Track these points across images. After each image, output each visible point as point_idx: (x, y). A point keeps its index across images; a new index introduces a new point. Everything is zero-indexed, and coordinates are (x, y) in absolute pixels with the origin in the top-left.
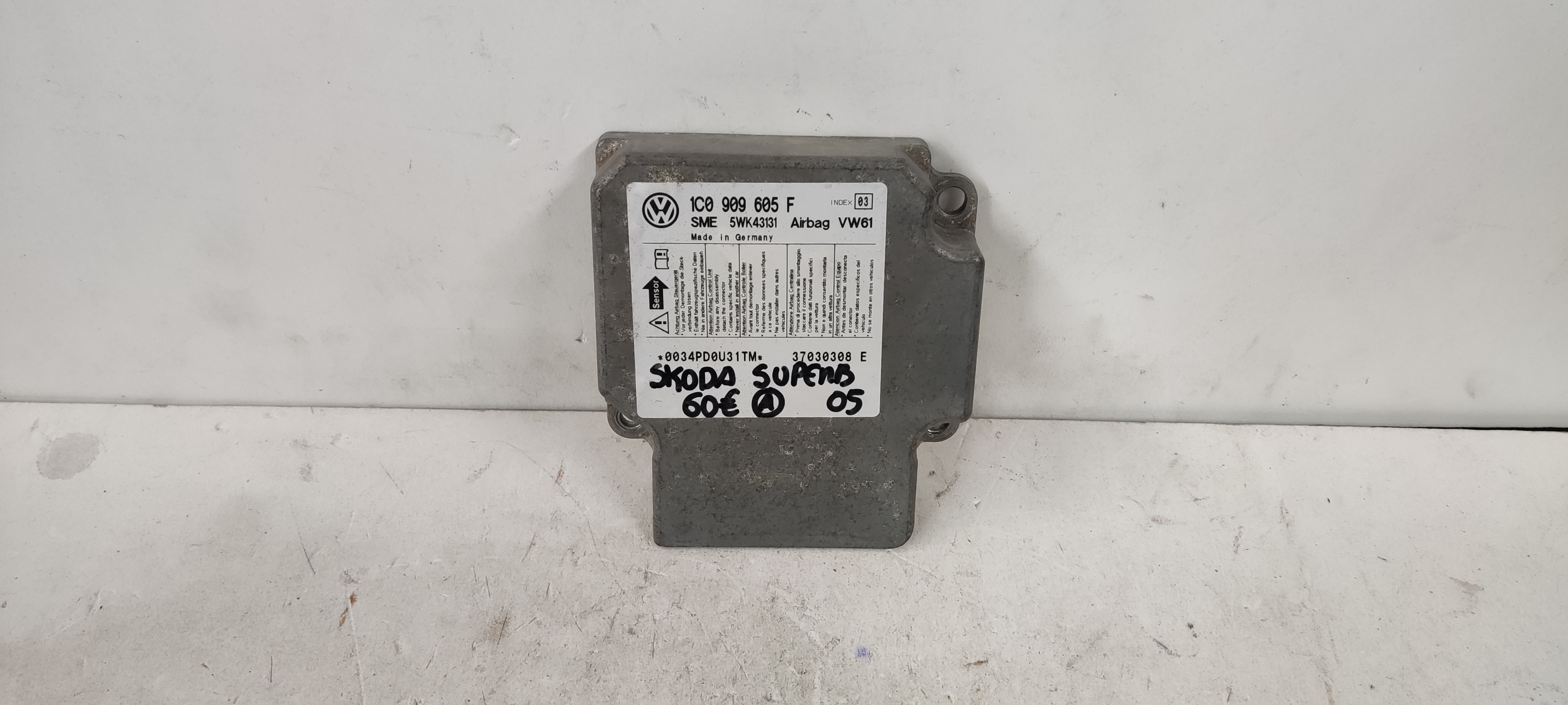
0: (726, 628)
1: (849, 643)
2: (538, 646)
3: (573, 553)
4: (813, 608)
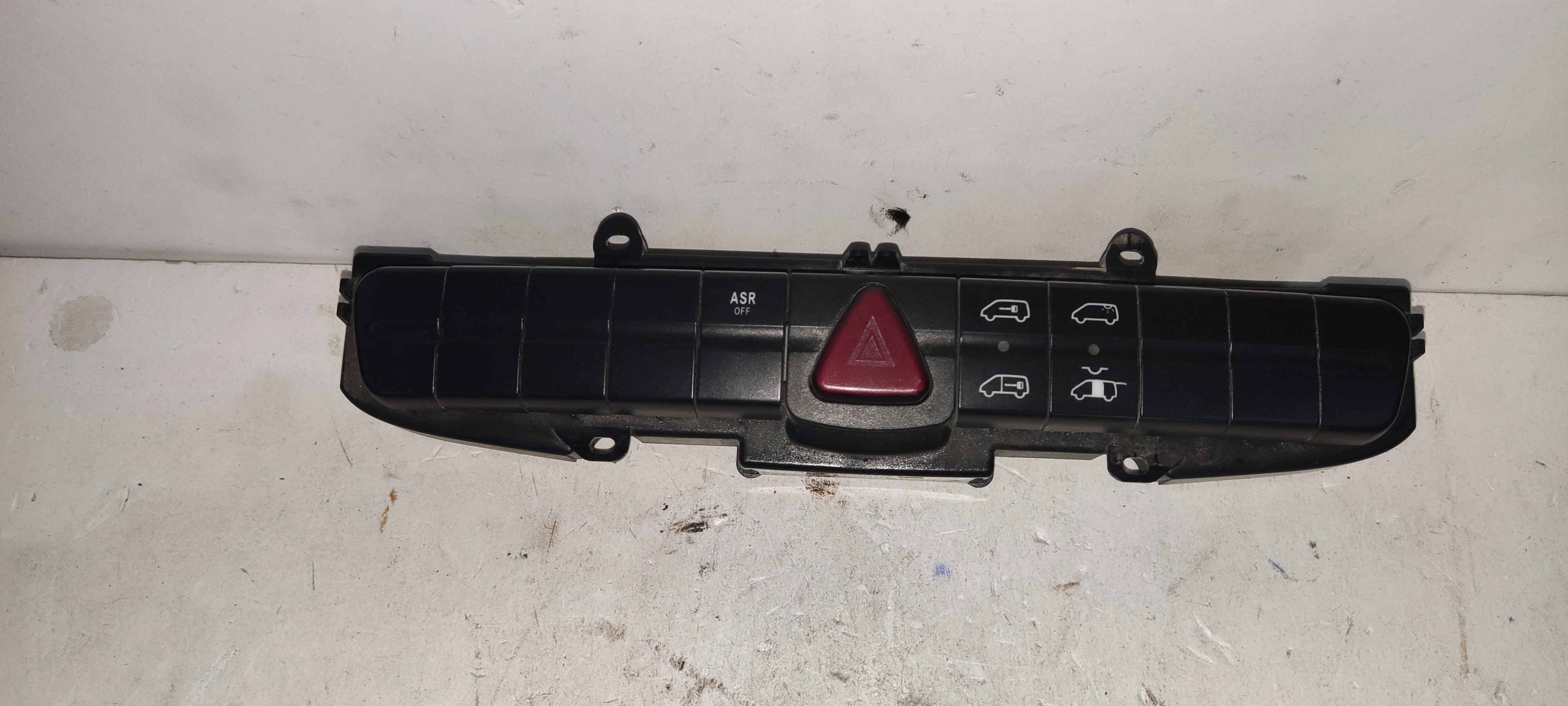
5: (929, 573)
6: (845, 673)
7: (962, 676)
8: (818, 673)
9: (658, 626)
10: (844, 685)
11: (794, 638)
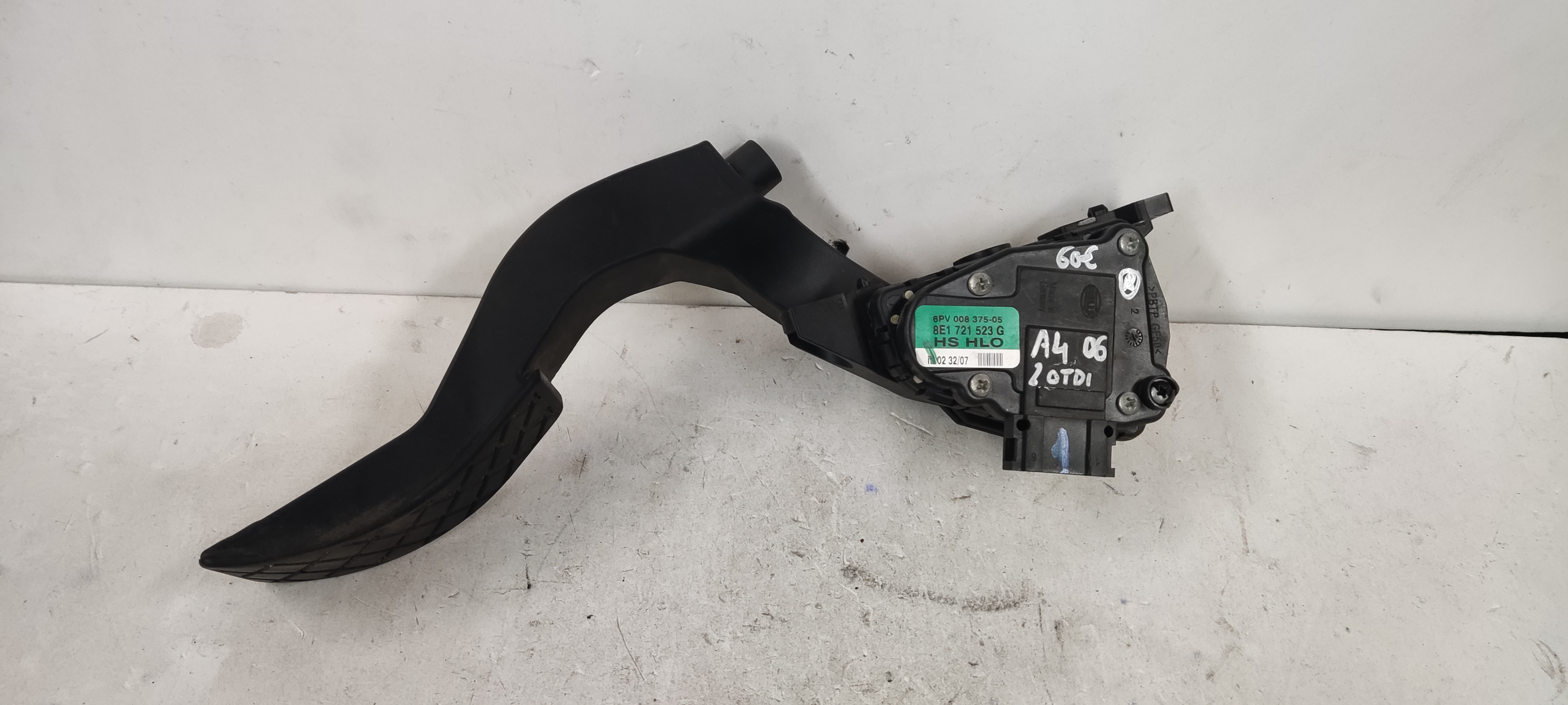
0: (762, 468)
1: (860, 481)
2: (611, 479)
3: (637, 411)
4: (831, 455)
5: (862, 489)
6: (802, 552)
7: (887, 554)
8: (782, 552)
9: (663, 523)
10: (801, 559)
11: (764, 530)
